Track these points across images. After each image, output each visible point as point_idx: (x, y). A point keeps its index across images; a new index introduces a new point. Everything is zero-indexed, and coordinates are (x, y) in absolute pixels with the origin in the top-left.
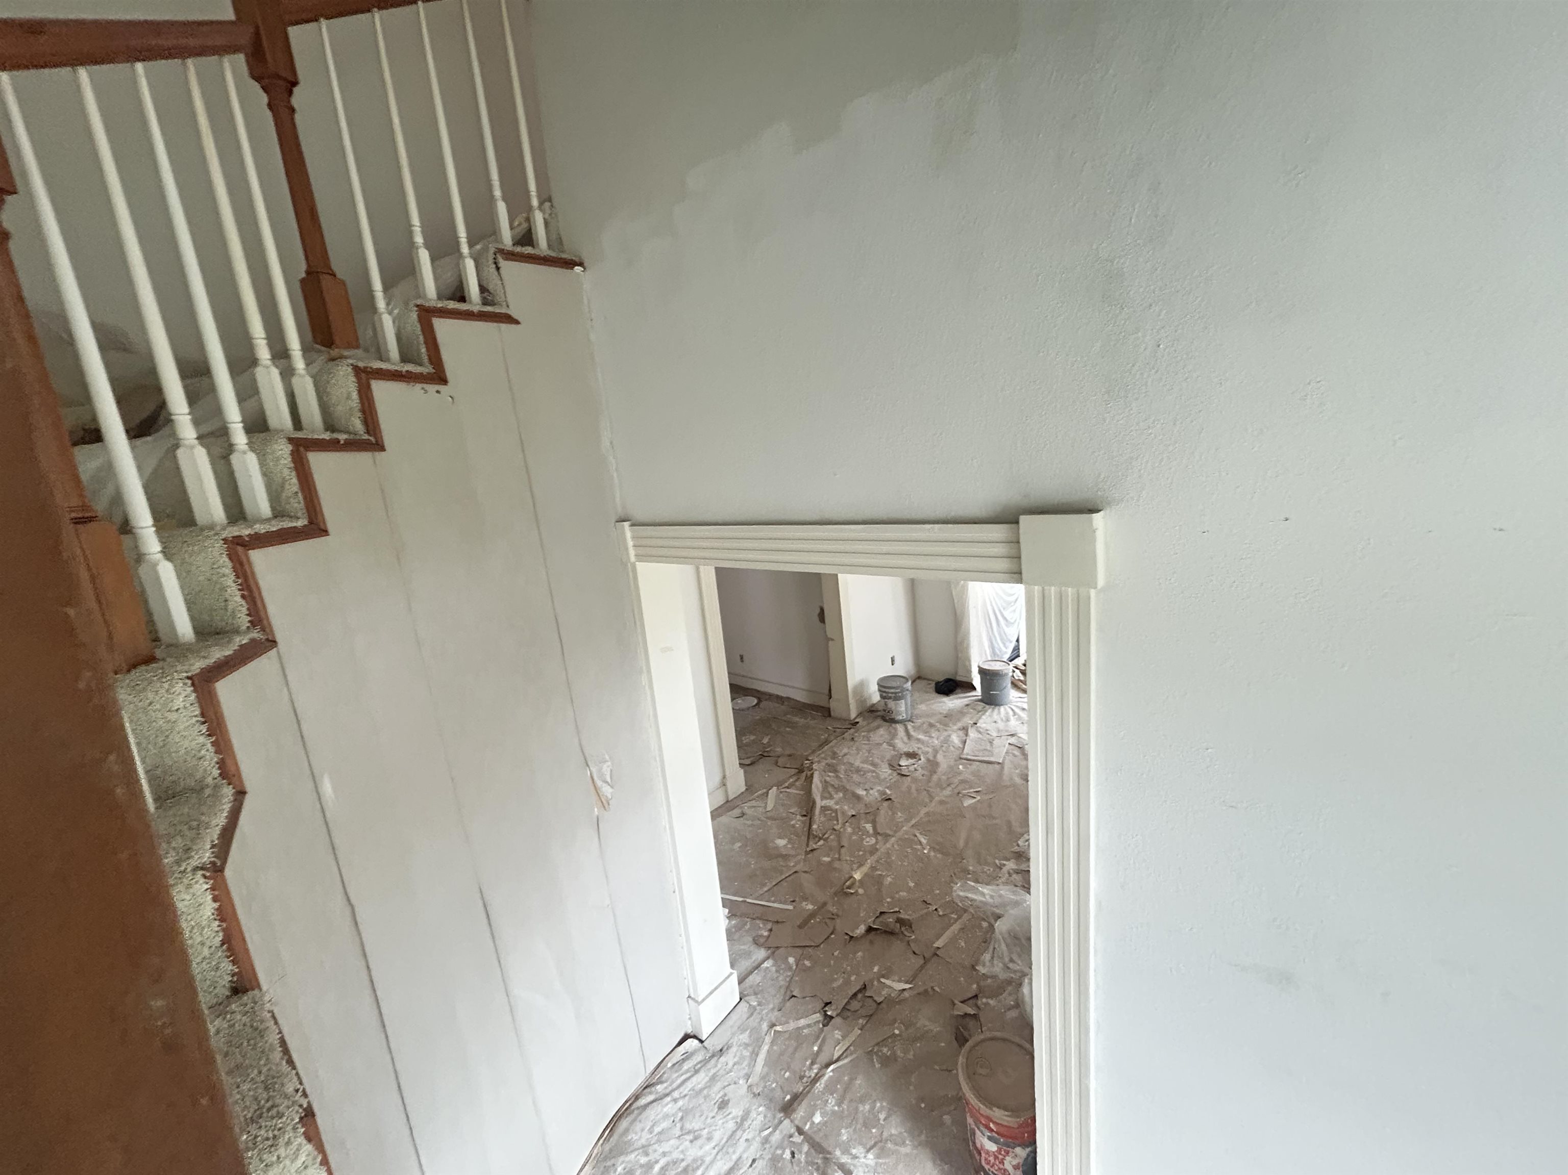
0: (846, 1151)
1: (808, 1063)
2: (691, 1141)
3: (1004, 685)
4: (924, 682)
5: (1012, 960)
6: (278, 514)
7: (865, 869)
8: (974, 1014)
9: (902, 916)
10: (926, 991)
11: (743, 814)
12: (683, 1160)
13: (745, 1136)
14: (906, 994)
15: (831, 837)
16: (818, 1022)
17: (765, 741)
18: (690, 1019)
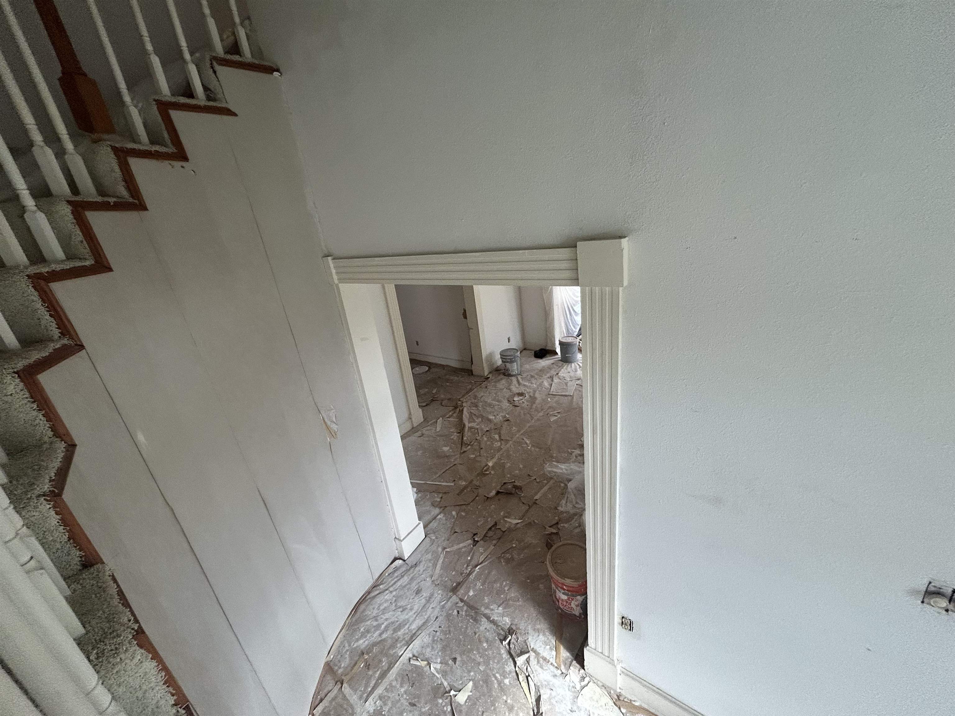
0: (487, 608)
1: (465, 566)
2: (402, 612)
3: (574, 351)
4: (528, 352)
5: (577, 503)
6: (70, 257)
7: (495, 460)
8: (557, 533)
9: (515, 484)
10: (530, 523)
11: (423, 435)
12: (397, 621)
13: (431, 606)
14: (519, 525)
15: (475, 444)
16: (470, 544)
17: (434, 391)
18: (397, 549)
